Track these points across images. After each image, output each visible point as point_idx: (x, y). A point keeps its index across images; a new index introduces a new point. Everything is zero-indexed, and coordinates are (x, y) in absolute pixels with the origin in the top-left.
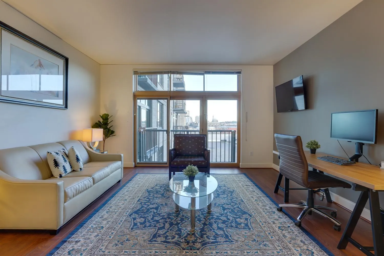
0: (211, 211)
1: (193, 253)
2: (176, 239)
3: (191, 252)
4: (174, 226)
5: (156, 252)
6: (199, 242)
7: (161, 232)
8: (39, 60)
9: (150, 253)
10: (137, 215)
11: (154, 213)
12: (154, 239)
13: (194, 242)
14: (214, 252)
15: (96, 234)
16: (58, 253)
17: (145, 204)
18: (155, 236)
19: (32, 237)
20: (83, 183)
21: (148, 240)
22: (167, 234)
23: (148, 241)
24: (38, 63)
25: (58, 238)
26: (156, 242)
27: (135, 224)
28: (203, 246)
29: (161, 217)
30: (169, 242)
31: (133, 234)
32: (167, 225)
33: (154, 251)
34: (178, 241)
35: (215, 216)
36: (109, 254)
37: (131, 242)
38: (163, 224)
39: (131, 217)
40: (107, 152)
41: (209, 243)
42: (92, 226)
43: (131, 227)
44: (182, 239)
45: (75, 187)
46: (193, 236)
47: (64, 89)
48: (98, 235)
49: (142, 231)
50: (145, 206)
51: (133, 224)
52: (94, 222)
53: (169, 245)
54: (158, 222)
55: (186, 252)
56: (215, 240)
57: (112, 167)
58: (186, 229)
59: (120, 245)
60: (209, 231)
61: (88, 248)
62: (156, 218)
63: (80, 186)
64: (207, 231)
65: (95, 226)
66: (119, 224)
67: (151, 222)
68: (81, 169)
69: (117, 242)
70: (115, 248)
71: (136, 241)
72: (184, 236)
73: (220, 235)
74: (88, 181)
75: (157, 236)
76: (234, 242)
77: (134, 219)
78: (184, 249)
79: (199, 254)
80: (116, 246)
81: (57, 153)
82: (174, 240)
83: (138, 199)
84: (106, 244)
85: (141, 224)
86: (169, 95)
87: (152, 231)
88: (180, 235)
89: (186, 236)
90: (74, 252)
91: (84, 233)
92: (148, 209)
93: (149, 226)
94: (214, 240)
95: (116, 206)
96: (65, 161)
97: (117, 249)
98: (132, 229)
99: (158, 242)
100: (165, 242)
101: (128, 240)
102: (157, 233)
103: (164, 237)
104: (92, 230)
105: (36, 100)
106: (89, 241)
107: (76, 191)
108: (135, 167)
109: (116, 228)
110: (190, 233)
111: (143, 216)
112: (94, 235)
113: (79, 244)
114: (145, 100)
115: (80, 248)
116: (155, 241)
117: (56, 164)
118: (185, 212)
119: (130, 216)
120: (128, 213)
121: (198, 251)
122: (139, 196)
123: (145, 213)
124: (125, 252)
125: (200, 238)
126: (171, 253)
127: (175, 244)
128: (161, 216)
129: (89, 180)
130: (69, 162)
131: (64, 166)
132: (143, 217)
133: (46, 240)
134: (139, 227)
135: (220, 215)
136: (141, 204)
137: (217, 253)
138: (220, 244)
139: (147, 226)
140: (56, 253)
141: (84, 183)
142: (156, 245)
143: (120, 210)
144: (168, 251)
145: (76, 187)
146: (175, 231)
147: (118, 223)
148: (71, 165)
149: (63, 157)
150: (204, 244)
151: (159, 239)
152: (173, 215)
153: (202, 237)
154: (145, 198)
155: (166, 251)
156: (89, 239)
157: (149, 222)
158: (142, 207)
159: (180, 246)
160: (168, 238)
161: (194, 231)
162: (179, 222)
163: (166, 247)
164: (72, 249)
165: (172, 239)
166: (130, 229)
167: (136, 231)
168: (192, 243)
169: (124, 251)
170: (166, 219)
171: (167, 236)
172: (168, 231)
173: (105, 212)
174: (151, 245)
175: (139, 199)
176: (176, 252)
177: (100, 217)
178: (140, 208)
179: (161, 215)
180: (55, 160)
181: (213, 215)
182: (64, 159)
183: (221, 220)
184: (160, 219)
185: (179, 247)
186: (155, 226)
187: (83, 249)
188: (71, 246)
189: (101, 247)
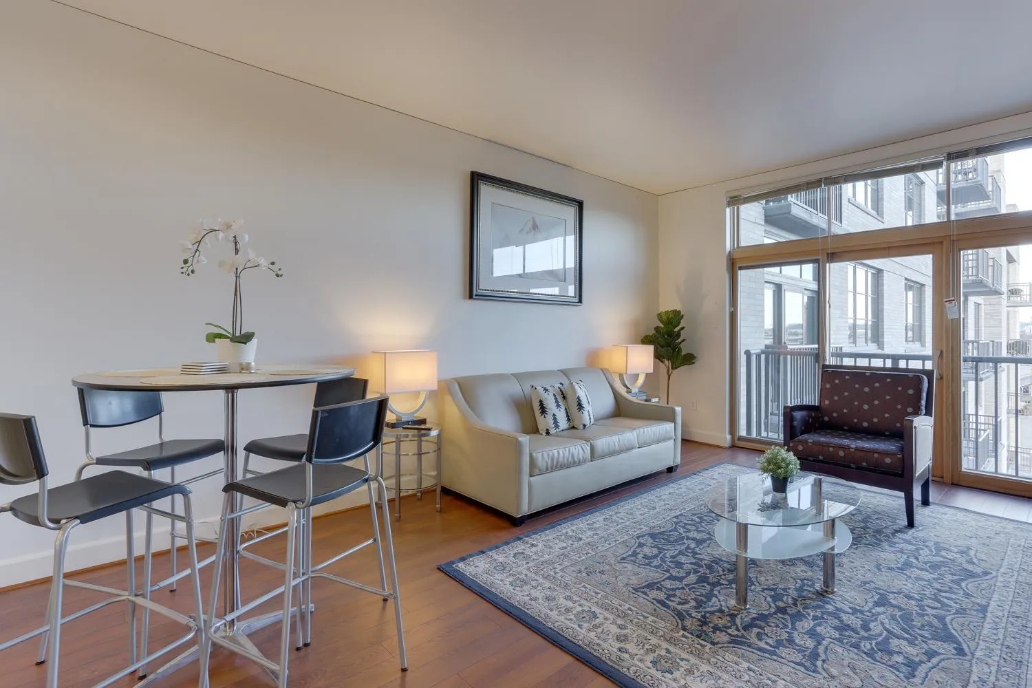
0: (833, 592)
1: (696, 642)
2: (686, 607)
3: (693, 641)
4: (705, 584)
5: (629, 609)
6: (729, 634)
7: (668, 584)
8: (533, 218)
9: (621, 606)
10: (651, 541)
11: (688, 548)
12: (645, 590)
13: (716, 629)
14: (745, 665)
15: (565, 545)
16: (503, 550)
17: (684, 528)
18: (650, 586)
19: (493, 520)
20: (567, 449)
21: (635, 587)
22: (678, 593)
23: (633, 588)
24: (530, 225)
25: (517, 531)
26: (644, 596)
27: (635, 554)
28: (730, 643)
29: (694, 561)
30: (667, 607)
31: (618, 567)
32: (692, 578)
33: (627, 606)
34: (687, 612)
35: (832, 605)
36: (560, 578)
37: (603, 577)
38: (687, 573)
39: (637, 541)
40: (657, 400)
41: (749, 646)
42: (567, 532)
43: (624, 556)
44: (699, 612)
45: (551, 454)
46: (728, 618)
47: (576, 265)
48: (565, 548)
49: (637, 569)
50: (681, 531)
51: (630, 553)
52: (573, 528)
53: (662, 610)
54: (679, 565)
55: (683, 636)
56: (773, 649)
57: (644, 432)
58: (726, 601)
59: (584, 574)
60: (777, 626)
61: (541, 559)
62: (683, 559)
63: (561, 453)
64: (773, 625)
65: (570, 534)
66: (609, 544)
67: (665, 562)
68: (584, 426)
69: (583, 569)
70: (574, 574)
71: (614, 579)
72: (708, 609)
73: (799, 646)
74: (580, 448)
75: (655, 587)
76: (820, 674)
77: (641, 545)
78: (684, 629)
79: (707, 650)
80: (577, 573)
81: (546, 390)
82: (679, 607)
83: (680, 513)
84: (566, 564)
85: (645, 557)
86: (822, 249)
87: (653, 575)
88: (699, 604)
89: (712, 613)
90: (521, 557)
91: (550, 537)
92: (683, 538)
93: (655, 567)
94: (771, 646)
95: (627, 513)
96: (558, 406)
97: (576, 578)
98: (623, 559)
99: (648, 596)
100: (660, 602)
101: (602, 572)
102: (659, 582)
103: (665, 594)
104: (563, 537)
105: (516, 290)
106: (548, 550)
107: (552, 460)
108: (733, 446)
109: (599, 548)
110: (726, 610)
111: (660, 546)
112: (560, 546)
113: (534, 549)
114: (799, 266)
115: (531, 554)
116: (645, 593)
117: (543, 410)
118: (758, 569)
119: (638, 538)
120: (638, 532)
121: (709, 646)
122: (685, 509)
123: (669, 541)
124: (584, 586)
125: (740, 627)
126: (655, 622)
127: (675, 614)
128: (695, 558)
129: (582, 448)
130: (566, 409)
131: (554, 415)
132: (659, 548)
133: (501, 529)
134: (637, 561)
135: (850, 611)
136: (676, 523)
137: (749, 669)
138: (775, 660)
139: (652, 565)
140: (501, 549)
141: (569, 450)
142: (642, 600)
143: (628, 523)
144: (651, 618)
145: (553, 454)
146: (698, 593)
147: (608, 542)
148: (568, 416)
149: (556, 398)
150: (736, 642)
151: (654, 594)
152: (725, 565)
153: (747, 628)
154: (695, 515)
155: (648, 615)
156: (550, 547)
157: (663, 560)
158: (675, 530)
159: (682, 620)
160: (672, 599)
161: (738, 611)
162: (723, 583)
163: (655, 610)
164: (521, 551)
165: (680, 603)
166: (619, 558)
167: (626, 565)
168: (712, 627)
169: (584, 584)
170: (701, 566)
171: (675, 595)
172: (683, 588)
173: (601, 519)
174: (632, 595)
175: (681, 515)
176: (663, 626)
177: (589, 522)
178: (667, 532)
179: (697, 556)
180: (541, 401)
181: (827, 603)
182: (557, 402)
183: (842, 621)
184: (688, 562)
185: (679, 621)
186: (667, 571)
187: (534, 557)
188: (523, 547)
189: (557, 565)
